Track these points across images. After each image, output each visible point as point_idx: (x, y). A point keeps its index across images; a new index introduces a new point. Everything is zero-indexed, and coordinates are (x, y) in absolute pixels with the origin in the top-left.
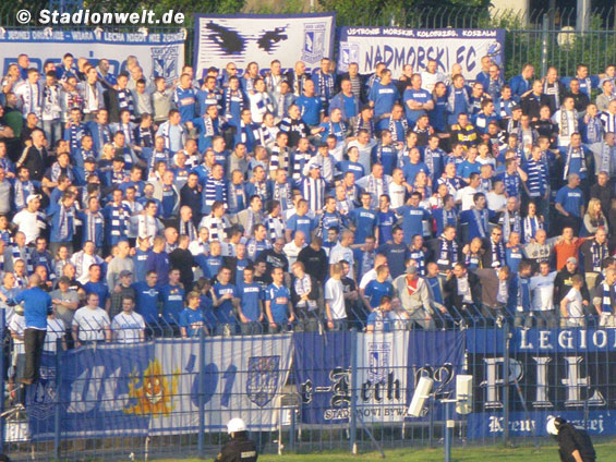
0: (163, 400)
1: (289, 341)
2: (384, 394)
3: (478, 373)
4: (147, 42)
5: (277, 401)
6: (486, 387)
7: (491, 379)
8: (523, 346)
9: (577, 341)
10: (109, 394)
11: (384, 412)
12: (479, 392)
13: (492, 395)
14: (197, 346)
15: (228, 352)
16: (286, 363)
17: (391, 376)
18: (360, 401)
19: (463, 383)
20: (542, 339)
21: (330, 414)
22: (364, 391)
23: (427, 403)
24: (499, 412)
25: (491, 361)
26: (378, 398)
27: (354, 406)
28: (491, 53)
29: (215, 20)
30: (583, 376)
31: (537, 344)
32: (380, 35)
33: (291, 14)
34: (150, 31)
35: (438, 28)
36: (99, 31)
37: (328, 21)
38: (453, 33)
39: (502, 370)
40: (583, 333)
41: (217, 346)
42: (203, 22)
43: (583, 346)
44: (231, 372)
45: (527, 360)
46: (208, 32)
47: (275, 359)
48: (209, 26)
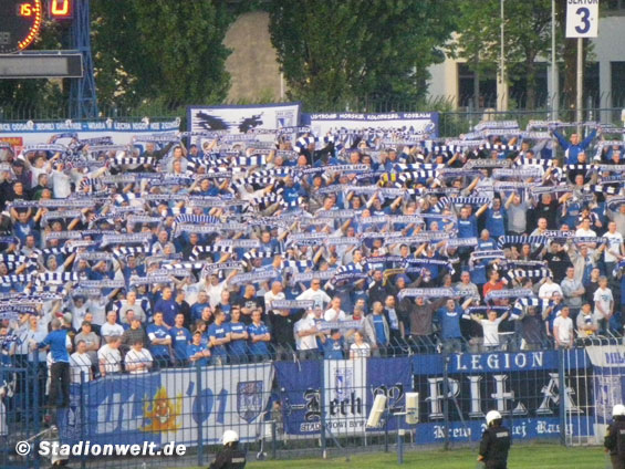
1: (268, 369)
2: (348, 409)
3: (423, 391)
4: (149, 129)
6: (430, 402)
7: (434, 395)
8: (459, 367)
9: (502, 362)
10: (126, 416)
11: (345, 425)
12: (424, 406)
13: (434, 408)
14: (194, 375)
15: (221, 379)
16: (267, 387)
17: (353, 395)
18: (328, 416)
20: (474, 362)
21: (304, 427)
22: (332, 407)
23: (383, 416)
24: (440, 421)
25: (432, 380)
27: (324, 419)
29: (204, 111)
30: (508, 391)
31: (470, 365)
32: (337, 119)
33: (264, 103)
34: (152, 121)
35: (384, 112)
36: (109, 121)
37: (295, 109)
38: (396, 116)
39: (442, 388)
40: (507, 355)
41: (211, 374)
42: (194, 112)
43: (507, 366)
44: (223, 394)
45: (463, 379)
46: (198, 120)
47: (259, 383)
48: (200, 115)
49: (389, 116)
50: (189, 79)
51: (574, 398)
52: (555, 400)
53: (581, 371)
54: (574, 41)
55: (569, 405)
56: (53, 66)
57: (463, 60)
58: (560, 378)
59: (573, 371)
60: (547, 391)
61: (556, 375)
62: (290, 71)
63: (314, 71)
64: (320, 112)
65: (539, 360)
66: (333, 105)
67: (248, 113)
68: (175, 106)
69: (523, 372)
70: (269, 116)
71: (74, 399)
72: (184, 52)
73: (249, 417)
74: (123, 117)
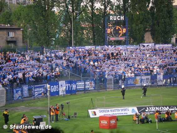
0: (137, 83)
1: (150, 76)
3: (170, 79)
5: (149, 82)
7: (172, 80)
11: (160, 83)
12: (170, 81)
14: (141, 77)
15: (144, 78)
16: (150, 79)
17: (161, 80)
21: (155, 84)
22: (158, 81)
23: (165, 82)
24: (173, 83)
27: (157, 83)
29: (142, 44)
32: (159, 45)
33: (150, 43)
34: (135, 45)
35: (165, 44)
36: (130, 45)
37: (154, 44)
38: (167, 44)
44: (144, 79)
50: (140, 40)
56: (123, 39)
62: (153, 39)
63: (156, 39)
64: (157, 44)
66: (159, 43)
67: (148, 44)
68: (138, 43)
70: (150, 45)
71: (126, 80)
72: (140, 37)
73: (147, 82)
74: (132, 45)
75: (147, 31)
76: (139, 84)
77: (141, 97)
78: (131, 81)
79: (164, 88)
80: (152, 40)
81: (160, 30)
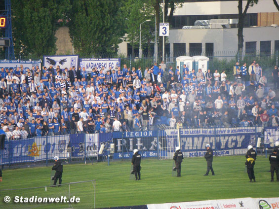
0: (37, 153)
1: (68, 137)
2: (92, 149)
3: (116, 143)
4: (31, 63)
5: (66, 151)
6: (118, 146)
7: (119, 144)
8: (126, 136)
9: (140, 134)
10: (23, 151)
11: (92, 153)
12: (116, 148)
13: (119, 148)
14: (45, 139)
15: (53, 140)
16: (68, 142)
17: (94, 144)
18: (86, 151)
19: (112, 145)
20: (131, 134)
21: (79, 154)
22: (87, 148)
23: (103, 151)
24: (121, 152)
25: (119, 140)
26: (91, 150)
27: (85, 152)
28: (117, 64)
29: (49, 57)
30: (141, 143)
31: (130, 135)
32: (90, 60)
33: (68, 55)
34: (32, 60)
35: (104, 58)
36: (18, 60)
37: (77, 57)
38: (108, 59)
39: (121, 142)
40: (141, 132)
41: (50, 138)
42: (45, 58)
43: (141, 135)
44: (54, 144)
45: (127, 139)
46: (47, 60)
47: (65, 141)
48: (47, 59)
49: (106, 59)
50: (43, 48)
51: (161, 145)
52: (156, 146)
53: (164, 137)
54: (162, 37)
55: (160, 147)
57: (129, 42)
58: (157, 139)
59: (161, 137)
60: (153, 143)
61: (156, 138)
62: (76, 45)
63: (83, 45)
64: (85, 58)
65: (151, 134)
66: (89, 56)
67: (62, 58)
68: (39, 56)
69: (146, 137)
70: (69, 59)
72: (42, 39)
74: (23, 59)
75: (60, 25)
76: (41, 156)
77: (46, 189)
78: (21, 150)
79: (101, 164)
80: (73, 48)
81: (91, 23)
